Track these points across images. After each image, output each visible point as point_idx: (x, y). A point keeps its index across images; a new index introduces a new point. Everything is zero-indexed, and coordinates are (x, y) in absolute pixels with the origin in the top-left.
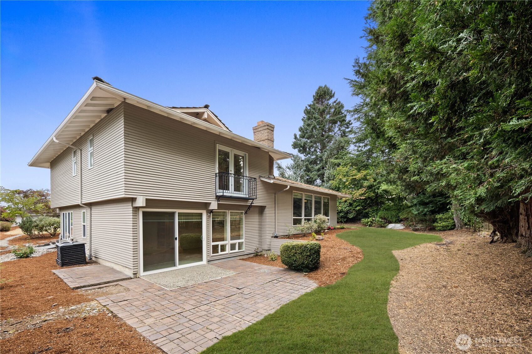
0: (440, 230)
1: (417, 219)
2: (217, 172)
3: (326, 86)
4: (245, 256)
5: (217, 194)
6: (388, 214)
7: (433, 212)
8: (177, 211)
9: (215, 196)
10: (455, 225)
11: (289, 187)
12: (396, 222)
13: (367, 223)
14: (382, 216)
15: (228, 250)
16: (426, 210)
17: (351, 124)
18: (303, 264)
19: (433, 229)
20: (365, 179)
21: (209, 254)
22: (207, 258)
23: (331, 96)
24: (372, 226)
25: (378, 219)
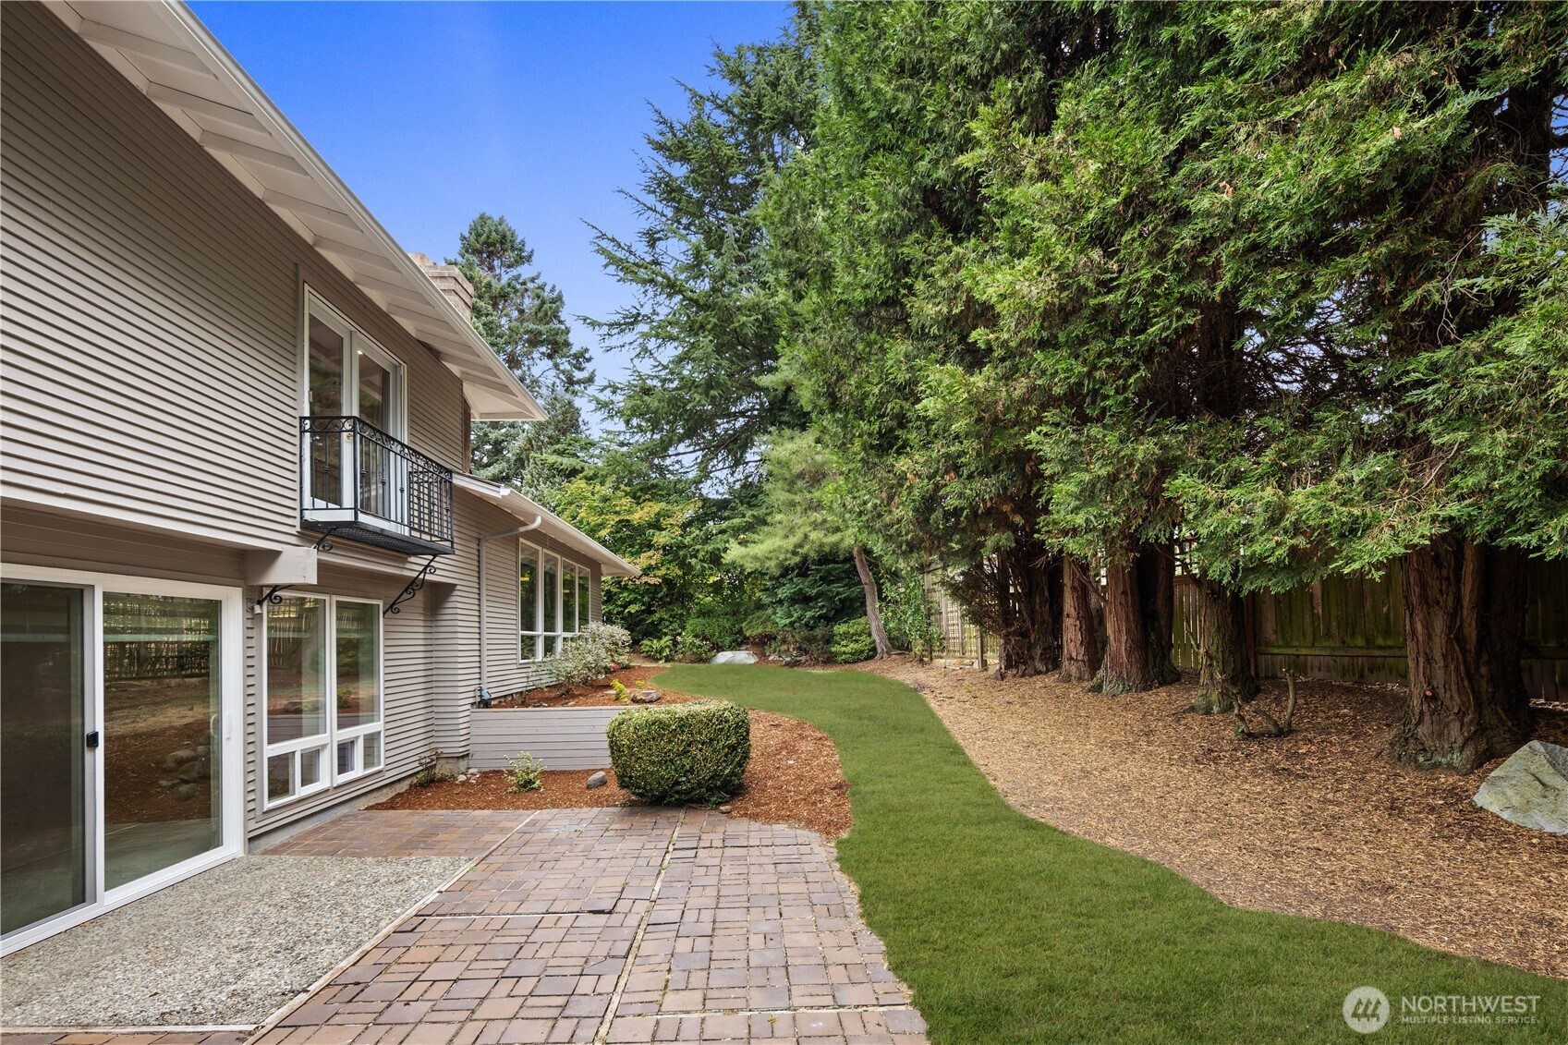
0: (846, 662)
1: (797, 637)
2: (307, 414)
3: (501, 221)
4: (385, 791)
5: (309, 516)
6: (714, 626)
7: (829, 619)
8: (103, 583)
9: (297, 522)
10: (874, 649)
11: (539, 521)
12: (731, 648)
13: (660, 653)
14: (698, 630)
15: (328, 775)
16: (809, 614)
17: (589, 360)
18: (715, 776)
19: (830, 660)
20: (656, 525)
21: (251, 806)
22: (245, 826)
23: (522, 259)
24: (673, 660)
25: (690, 639)
